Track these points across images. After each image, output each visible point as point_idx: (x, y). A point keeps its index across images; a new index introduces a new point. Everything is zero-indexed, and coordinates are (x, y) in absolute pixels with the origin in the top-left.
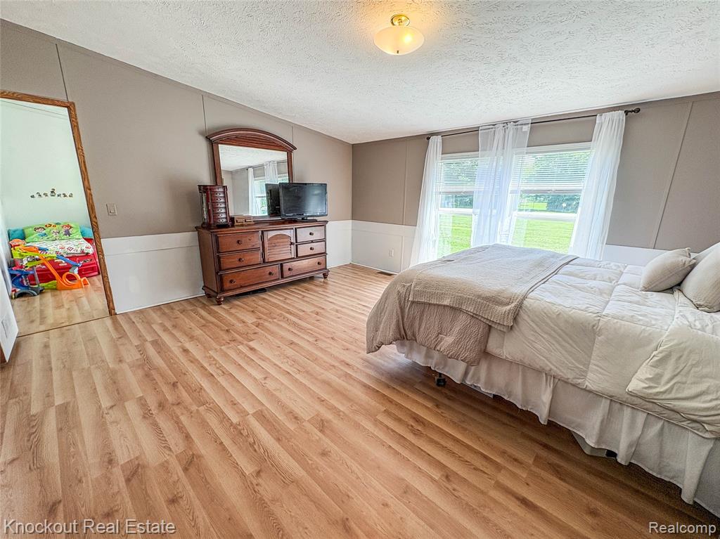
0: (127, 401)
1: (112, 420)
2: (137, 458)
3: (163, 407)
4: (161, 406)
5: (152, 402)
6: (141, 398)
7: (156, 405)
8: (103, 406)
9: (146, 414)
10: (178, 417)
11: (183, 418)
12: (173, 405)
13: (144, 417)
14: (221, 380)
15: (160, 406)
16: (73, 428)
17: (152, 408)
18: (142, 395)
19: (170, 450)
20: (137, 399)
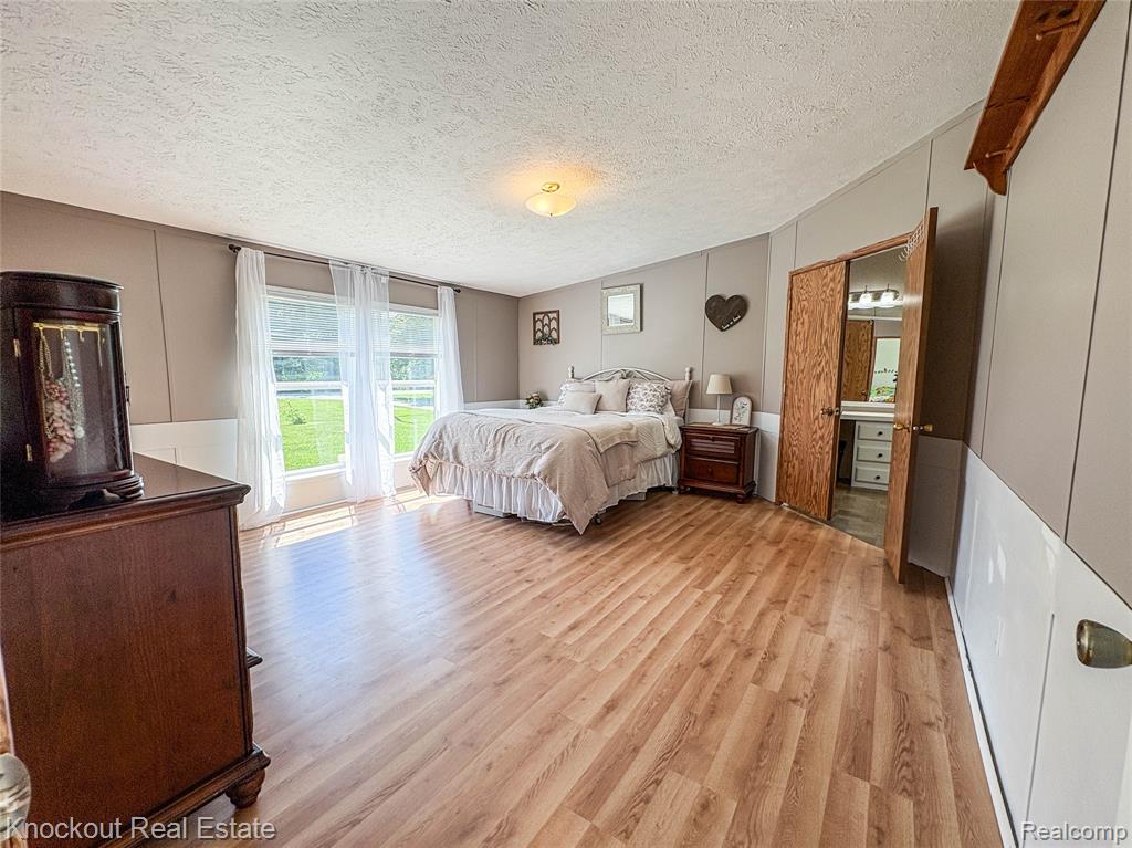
0: (774, 693)
1: (807, 683)
2: (809, 631)
3: (748, 650)
4: (748, 654)
5: (751, 667)
6: (757, 682)
7: (752, 659)
8: (804, 711)
9: (769, 657)
10: (750, 631)
11: (747, 627)
12: (738, 645)
13: (775, 657)
14: (665, 630)
15: (750, 654)
16: (853, 710)
17: (759, 659)
18: (751, 685)
19: (782, 617)
20: (760, 685)
